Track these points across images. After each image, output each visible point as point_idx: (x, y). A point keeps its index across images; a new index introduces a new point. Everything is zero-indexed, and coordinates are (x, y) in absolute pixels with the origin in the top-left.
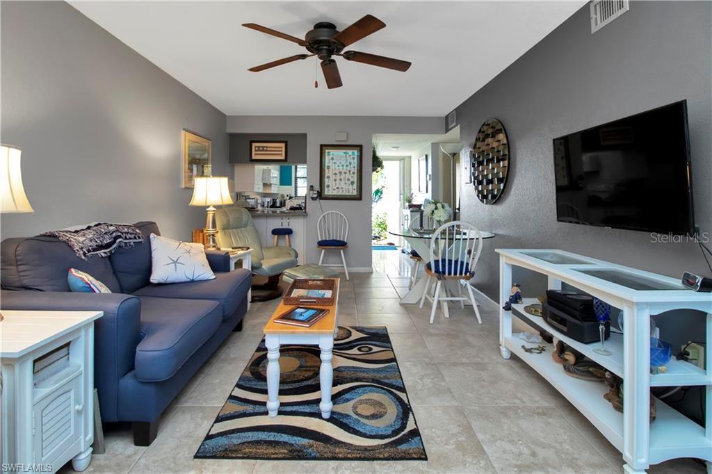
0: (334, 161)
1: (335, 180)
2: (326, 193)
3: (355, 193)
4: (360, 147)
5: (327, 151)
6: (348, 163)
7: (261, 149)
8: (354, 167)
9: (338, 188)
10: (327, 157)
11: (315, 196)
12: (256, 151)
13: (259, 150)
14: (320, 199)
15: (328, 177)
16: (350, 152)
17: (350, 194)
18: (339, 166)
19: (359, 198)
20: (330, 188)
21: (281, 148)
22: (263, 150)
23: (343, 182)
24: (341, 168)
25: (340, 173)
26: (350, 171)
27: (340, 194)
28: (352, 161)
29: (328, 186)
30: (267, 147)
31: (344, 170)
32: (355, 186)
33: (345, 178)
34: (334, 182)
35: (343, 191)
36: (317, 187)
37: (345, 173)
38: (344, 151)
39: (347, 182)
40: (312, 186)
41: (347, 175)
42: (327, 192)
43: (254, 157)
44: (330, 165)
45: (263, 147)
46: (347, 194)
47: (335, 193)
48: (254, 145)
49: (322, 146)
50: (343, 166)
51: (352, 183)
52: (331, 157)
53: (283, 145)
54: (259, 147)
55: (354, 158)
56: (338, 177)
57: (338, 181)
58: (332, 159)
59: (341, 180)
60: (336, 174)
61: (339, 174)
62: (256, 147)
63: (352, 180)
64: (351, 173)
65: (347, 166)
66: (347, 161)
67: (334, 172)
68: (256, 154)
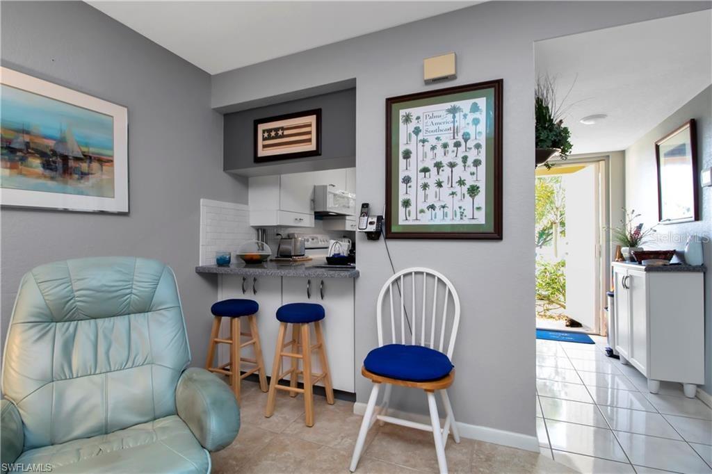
0: (421, 137)
1: (425, 186)
2: (401, 222)
3: (481, 218)
4: (497, 86)
5: (403, 112)
6: (460, 138)
7: (273, 134)
8: (478, 146)
9: (432, 207)
10: (402, 126)
11: (372, 228)
12: (264, 139)
13: (270, 138)
14: (387, 238)
15: (407, 180)
16: (465, 104)
17: (466, 221)
18: (433, 148)
19: (495, 232)
20: (412, 208)
21: (310, 125)
22: (277, 137)
23: (446, 190)
24: (440, 150)
25: (438, 165)
26: (465, 159)
27: (437, 222)
28: (471, 130)
29: (407, 203)
30: (283, 129)
31: (450, 157)
32: (481, 199)
33: (451, 179)
34: (420, 190)
35: (445, 215)
36: (379, 208)
37: (452, 165)
38: (448, 105)
39: (457, 188)
40: (365, 206)
41: (459, 172)
42: (404, 219)
43: (262, 153)
44: (412, 147)
45: (276, 130)
46: (457, 221)
47: (426, 220)
48: (261, 127)
49: (390, 102)
50: (445, 146)
51: (473, 191)
52: (412, 126)
53: (312, 119)
54: (269, 131)
55: (476, 122)
56: (433, 178)
57: (433, 188)
58: (417, 131)
59: (439, 184)
60: (425, 170)
61: (433, 170)
62: (264, 132)
63: (470, 181)
64: (470, 162)
65: (457, 145)
66: (455, 131)
67: (420, 167)
68: (265, 146)
